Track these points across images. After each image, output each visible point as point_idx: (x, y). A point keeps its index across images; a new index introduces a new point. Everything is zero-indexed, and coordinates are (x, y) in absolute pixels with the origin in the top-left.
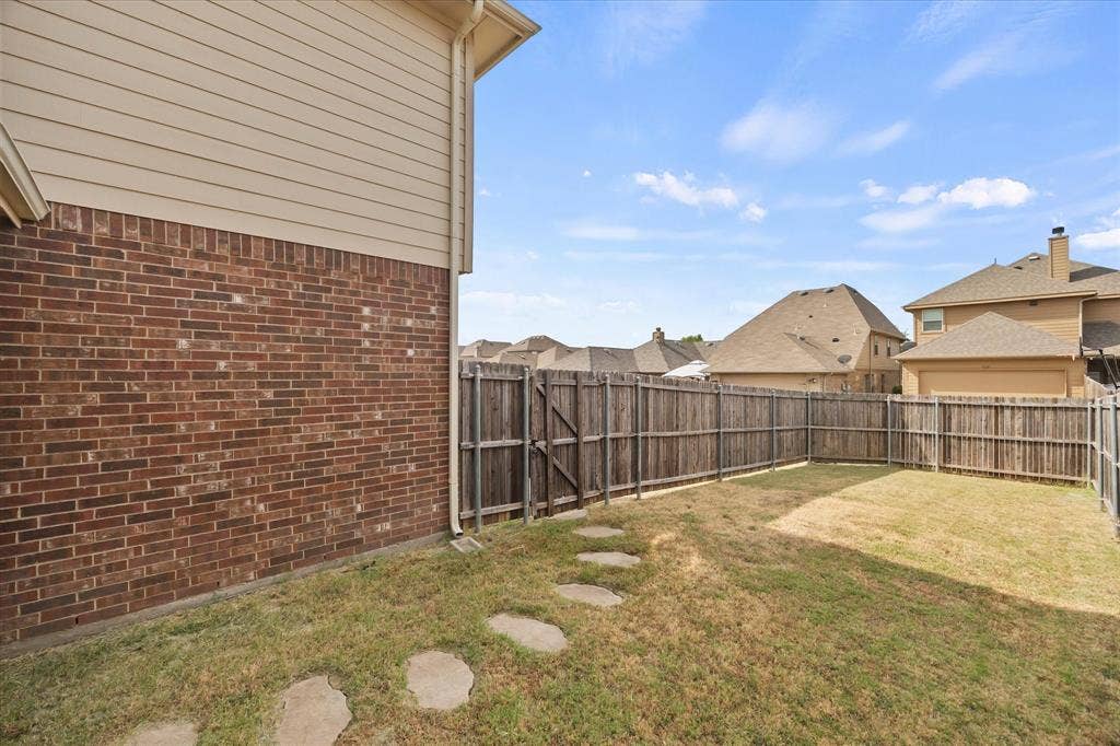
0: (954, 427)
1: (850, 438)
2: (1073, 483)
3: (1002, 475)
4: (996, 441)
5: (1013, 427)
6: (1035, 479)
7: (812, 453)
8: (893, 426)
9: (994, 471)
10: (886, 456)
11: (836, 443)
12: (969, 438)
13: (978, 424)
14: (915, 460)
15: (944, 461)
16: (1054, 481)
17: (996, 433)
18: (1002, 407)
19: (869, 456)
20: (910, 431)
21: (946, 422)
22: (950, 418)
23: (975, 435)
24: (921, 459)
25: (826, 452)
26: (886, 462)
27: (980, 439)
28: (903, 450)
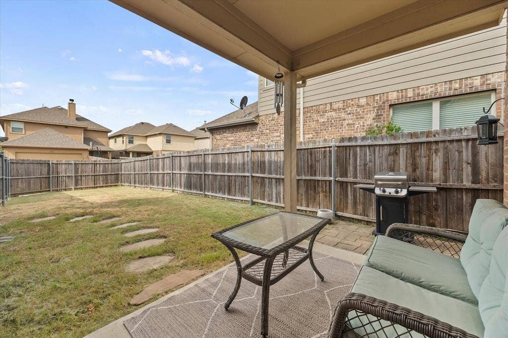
0: (80, 172)
1: (32, 182)
2: (116, 185)
3: (97, 187)
4: (95, 175)
5: (99, 170)
6: (106, 186)
7: (11, 192)
8: (53, 174)
9: (94, 186)
10: (49, 187)
11: (24, 185)
12: (85, 176)
13: (89, 170)
14: (64, 187)
15: (76, 185)
16: (111, 186)
17: (95, 173)
18: (96, 164)
19: (41, 189)
20: (61, 175)
21: (76, 171)
22: (78, 169)
23: (88, 174)
24: (66, 187)
25: (18, 190)
26: (49, 191)
27: (89, 175)
28: (57, 185)
